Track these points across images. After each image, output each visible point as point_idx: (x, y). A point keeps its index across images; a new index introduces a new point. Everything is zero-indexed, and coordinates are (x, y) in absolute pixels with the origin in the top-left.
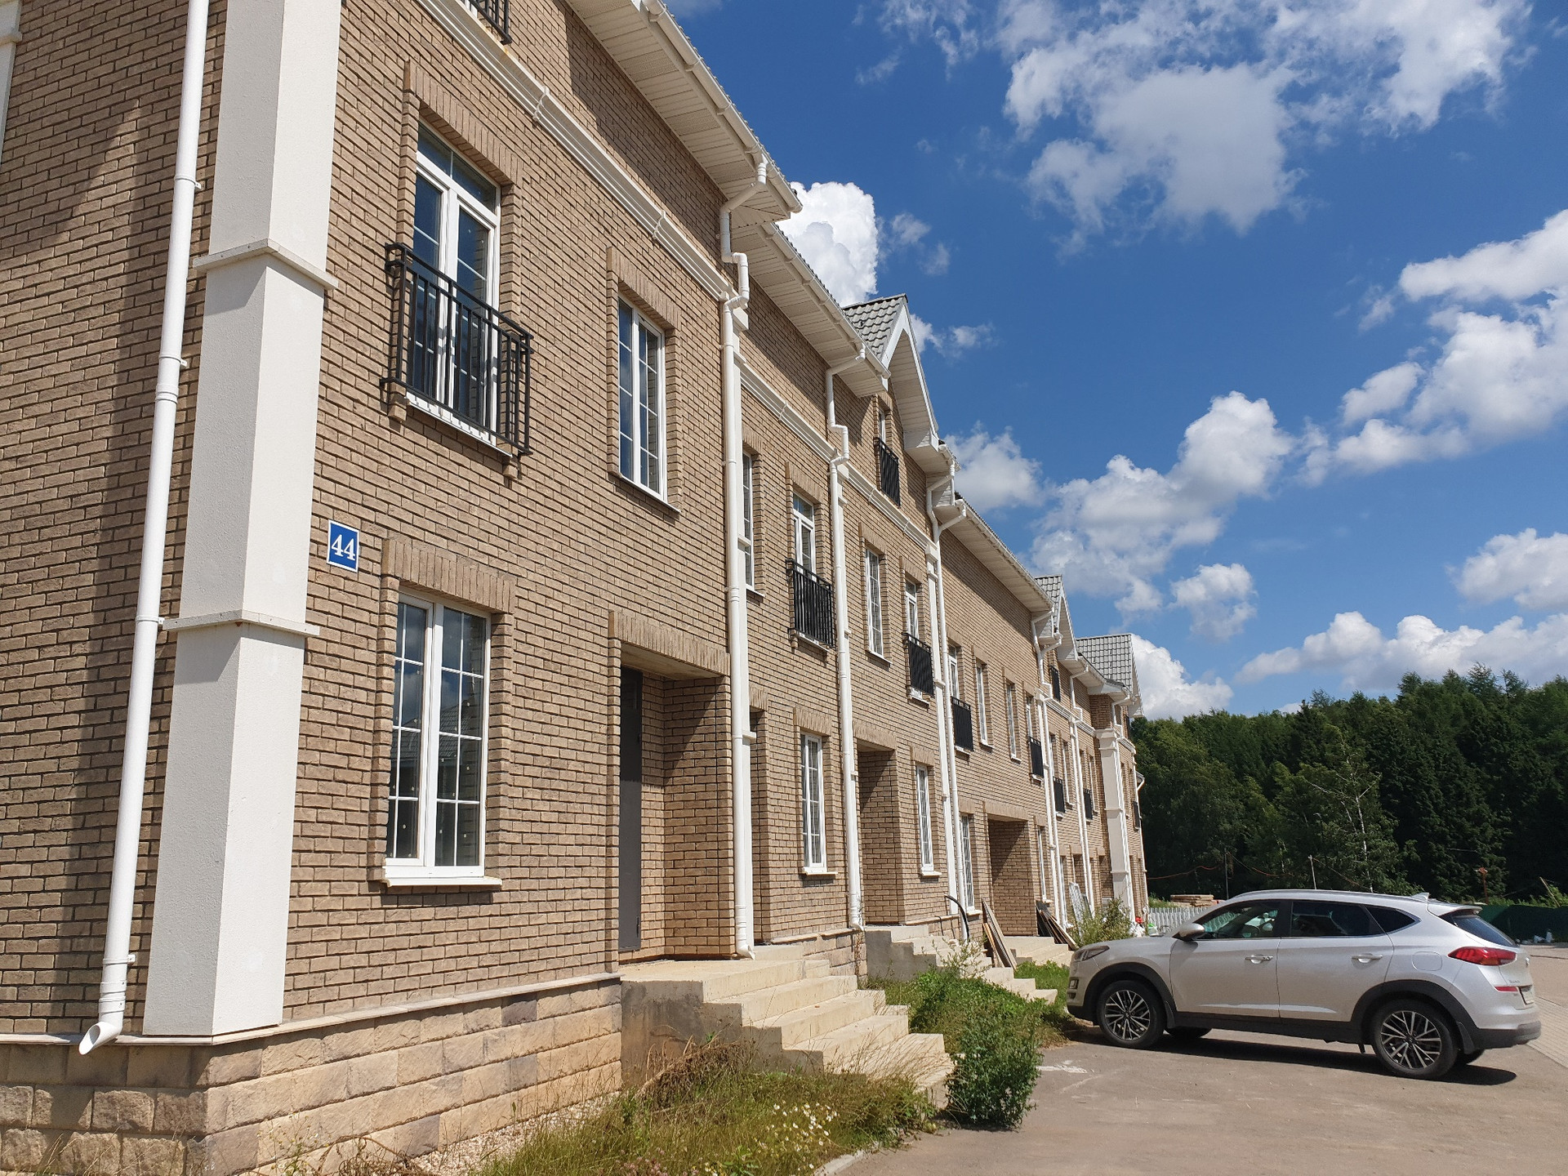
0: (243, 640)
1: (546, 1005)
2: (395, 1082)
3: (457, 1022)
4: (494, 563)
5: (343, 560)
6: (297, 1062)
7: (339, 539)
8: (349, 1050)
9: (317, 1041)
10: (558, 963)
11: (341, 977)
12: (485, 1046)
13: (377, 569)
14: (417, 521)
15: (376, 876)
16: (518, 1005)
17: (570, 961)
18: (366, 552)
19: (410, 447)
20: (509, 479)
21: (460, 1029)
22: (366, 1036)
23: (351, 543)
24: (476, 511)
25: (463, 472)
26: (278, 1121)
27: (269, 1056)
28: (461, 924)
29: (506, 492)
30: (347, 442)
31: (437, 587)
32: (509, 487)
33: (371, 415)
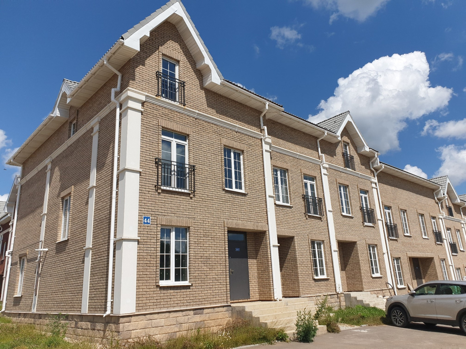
0: (123, 242)
1: (206, 311)
2: (164, 325)
3: (180, 314)
4: (188, 216)
5: (147, 223)
6: (139, 320)
7: (146, 219)
8: (152, 318)
9: (144, 316)
10: (211, 302)
11: (150, 304)
12: (188, 319)
13: (156, 223)
14: (166, 212)
15: (157, 284)
16: (198, 311)
17: (215, 301)
18: (153, 220)
19: (164, 197)
20: (191, 198)
21: (181, 315)
22: (156, 316)
23: (149, 220)
24: (182, 206)
25: (178, 199)
26: (135, 331)
27: (133, 319)
28: (181, 294)
29: (191, 200)
30: (147, 200)
31: (171, 224)
32: (192, 199)
33: (153, 193)
